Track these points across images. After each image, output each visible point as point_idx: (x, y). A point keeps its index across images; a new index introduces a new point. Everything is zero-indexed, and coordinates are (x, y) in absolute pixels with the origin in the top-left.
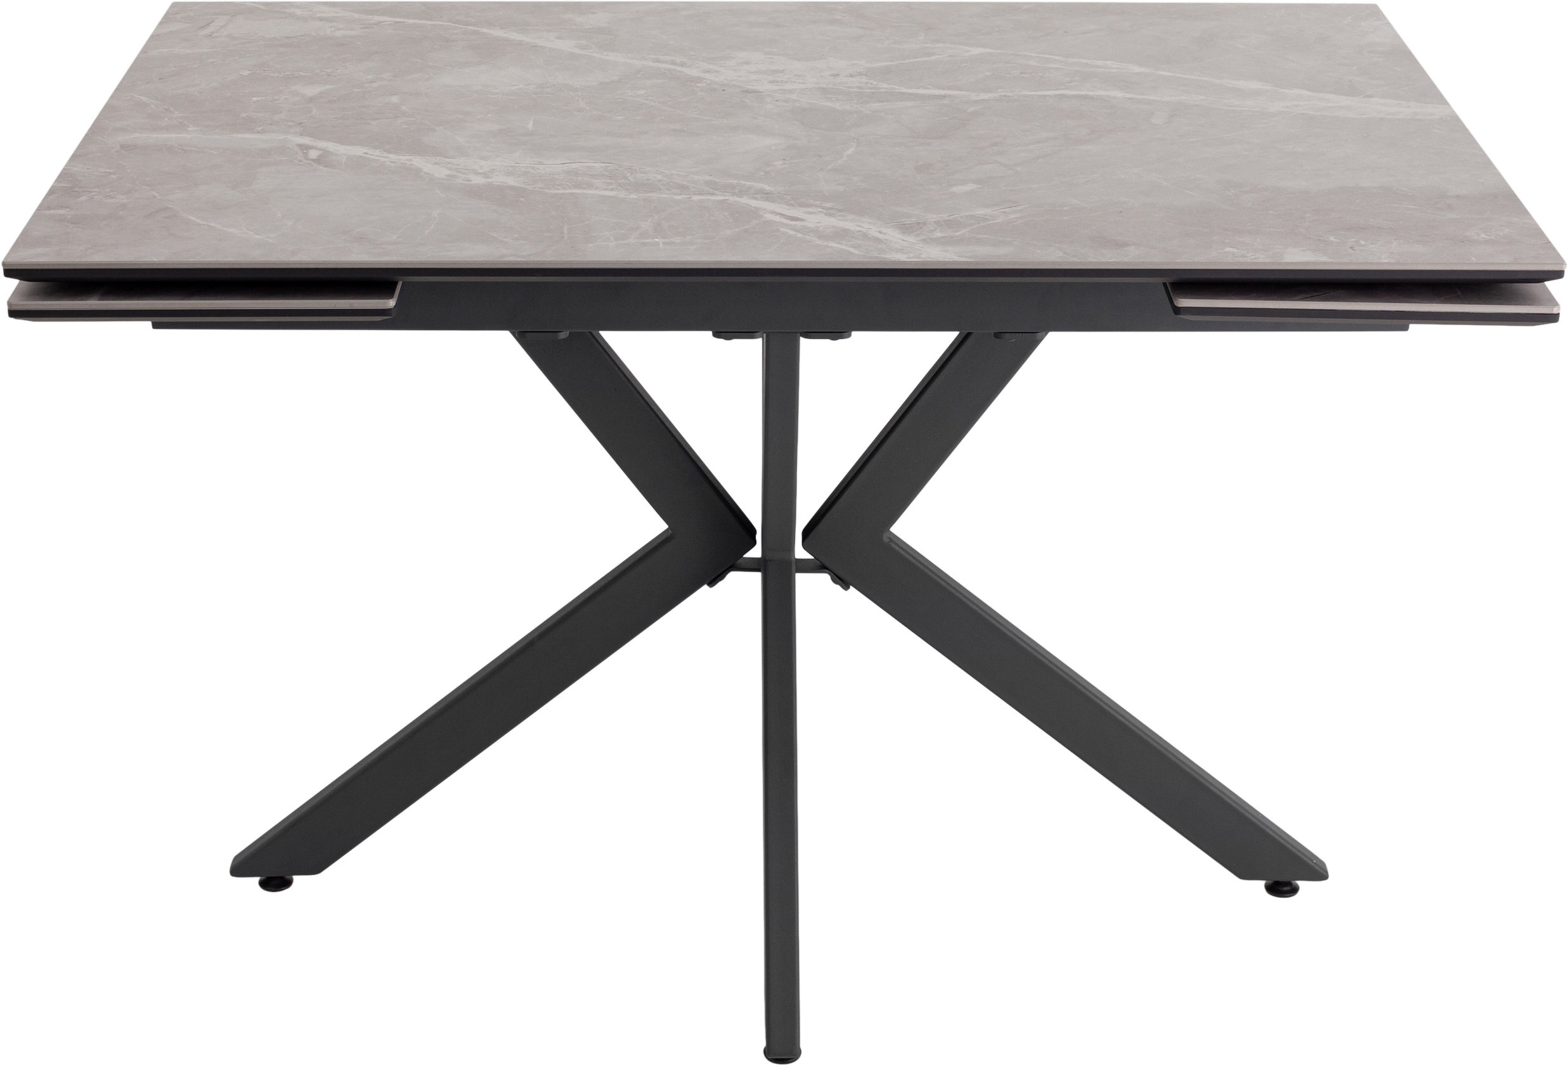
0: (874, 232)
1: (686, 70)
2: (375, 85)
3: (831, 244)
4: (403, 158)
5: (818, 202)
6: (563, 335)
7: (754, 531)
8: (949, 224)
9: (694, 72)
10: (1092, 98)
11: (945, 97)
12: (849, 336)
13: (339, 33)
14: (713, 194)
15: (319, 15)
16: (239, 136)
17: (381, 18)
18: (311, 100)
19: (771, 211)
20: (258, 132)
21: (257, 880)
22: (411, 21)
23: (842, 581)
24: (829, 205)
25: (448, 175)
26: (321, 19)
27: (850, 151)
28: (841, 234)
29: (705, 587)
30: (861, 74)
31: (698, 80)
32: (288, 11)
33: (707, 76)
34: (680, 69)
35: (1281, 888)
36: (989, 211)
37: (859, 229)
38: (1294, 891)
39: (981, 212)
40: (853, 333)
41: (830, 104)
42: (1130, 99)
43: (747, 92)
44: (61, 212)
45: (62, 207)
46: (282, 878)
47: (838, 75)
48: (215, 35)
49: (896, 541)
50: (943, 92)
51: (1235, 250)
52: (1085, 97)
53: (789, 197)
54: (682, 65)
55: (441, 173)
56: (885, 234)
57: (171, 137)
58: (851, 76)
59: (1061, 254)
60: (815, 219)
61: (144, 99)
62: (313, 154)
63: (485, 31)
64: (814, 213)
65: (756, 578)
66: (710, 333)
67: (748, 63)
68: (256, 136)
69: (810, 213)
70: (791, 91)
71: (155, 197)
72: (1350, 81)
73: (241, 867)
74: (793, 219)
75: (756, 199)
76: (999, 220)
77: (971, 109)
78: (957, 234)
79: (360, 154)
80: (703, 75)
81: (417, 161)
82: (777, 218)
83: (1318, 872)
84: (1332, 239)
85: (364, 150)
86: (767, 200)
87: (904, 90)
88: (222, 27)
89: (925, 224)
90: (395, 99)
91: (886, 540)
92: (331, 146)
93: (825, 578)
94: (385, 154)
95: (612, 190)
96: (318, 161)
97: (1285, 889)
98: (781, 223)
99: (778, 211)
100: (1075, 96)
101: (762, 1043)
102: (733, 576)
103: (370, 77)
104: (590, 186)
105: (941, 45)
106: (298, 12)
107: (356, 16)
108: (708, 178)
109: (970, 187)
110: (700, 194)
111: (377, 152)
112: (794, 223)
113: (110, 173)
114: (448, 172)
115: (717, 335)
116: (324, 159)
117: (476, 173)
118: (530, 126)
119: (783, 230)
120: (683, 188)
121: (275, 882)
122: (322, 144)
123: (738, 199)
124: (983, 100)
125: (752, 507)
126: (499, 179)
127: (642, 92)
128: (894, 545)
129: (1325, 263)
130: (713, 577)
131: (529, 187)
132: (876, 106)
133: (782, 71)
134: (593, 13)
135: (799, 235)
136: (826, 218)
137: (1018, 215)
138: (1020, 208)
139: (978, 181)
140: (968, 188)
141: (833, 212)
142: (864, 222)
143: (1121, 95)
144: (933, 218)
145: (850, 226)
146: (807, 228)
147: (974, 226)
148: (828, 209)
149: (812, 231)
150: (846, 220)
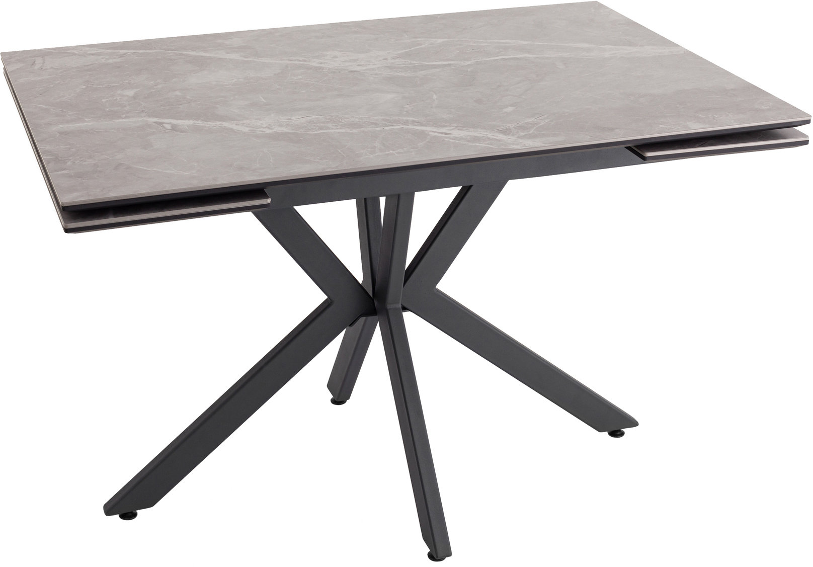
0: (491, 136)
1: (310, 64)
2: (159, 87)
4: (217, 124)
5: (448, 124)
8: (522, 128)
9: (315, 64)
11: (450, 65)
13: (110, 61)
14: (393, 126)
18: (134, 98)
19: (431, 131)
20: (125, 118)
21: (118, 516)
22: (141, 51)
26: (92, 54)
27: (435, 97)
28: (477, 139)
30: (397, 57)
31: (321, 68)
33: (323, 65)
35: (616, 433)
36: (532, 120)
37: (482, 135)
38: (622, 434)
41: (399, 74)
43: (352, 72)
45: (63, 169)
46: (131, 512)
47: (387, 59)
48: (44, 68)
49: (439, 291)
50: (446, 63)
53: (432, 123)
54: (305, 61)
55: (244, 129)
56: (497, 136)
57: (81, 125)
58: (394, 59)
60: (456, 133)
62: (167, 126)
63: (185, 53)
64: (452, 130)
67: (336, 57)
69: (450, 130)
70: (373, 69)
71: (108, 158)
73: (110, 509)
74: (445, 134)
75: (416, 125)
77: (469, 70)
79: (192, 124)
80: (321, 65)
81: (226, 124)
83: (633, 423)
86: (422, 125)
88: (43, 63)
90: (178, 93)
92: (172, 121)
94: (204, 123)
95: (341, 129)
97: (619, 433)
98: (442, 136)
99: (434, 130)
103: (152, 83)
104: (328, 128)
105: (420, 39)
108: (381, 117)
110: (386, 126)
112: (447, 136)
114: (247, 128)
116: (174, 128)
117: (263, 127)
118: (263, 100)
119: (447, 140)
120: (375, 124)
121: (129, 515)
122: (166, 121)
123: (408, 127)
124: (470, 65)
127: (300, 77)
128: (438, 294)
130: (352, 322)
132: (422, 73)
133: (358, 60)
135: (457, 142)
136: (460, 132)
137: (549, 120)
138: (545, 116)
139: (512, 105)
140: (510, 109)
141: (461, 128)
142: (481, 132)
143: (530, 56)
144: (511, 126)
145: (476, 134)
146: (457, 137)
147: (535, 128)
148: (456, 127)
149: (461, 139)
150: (471, 132)
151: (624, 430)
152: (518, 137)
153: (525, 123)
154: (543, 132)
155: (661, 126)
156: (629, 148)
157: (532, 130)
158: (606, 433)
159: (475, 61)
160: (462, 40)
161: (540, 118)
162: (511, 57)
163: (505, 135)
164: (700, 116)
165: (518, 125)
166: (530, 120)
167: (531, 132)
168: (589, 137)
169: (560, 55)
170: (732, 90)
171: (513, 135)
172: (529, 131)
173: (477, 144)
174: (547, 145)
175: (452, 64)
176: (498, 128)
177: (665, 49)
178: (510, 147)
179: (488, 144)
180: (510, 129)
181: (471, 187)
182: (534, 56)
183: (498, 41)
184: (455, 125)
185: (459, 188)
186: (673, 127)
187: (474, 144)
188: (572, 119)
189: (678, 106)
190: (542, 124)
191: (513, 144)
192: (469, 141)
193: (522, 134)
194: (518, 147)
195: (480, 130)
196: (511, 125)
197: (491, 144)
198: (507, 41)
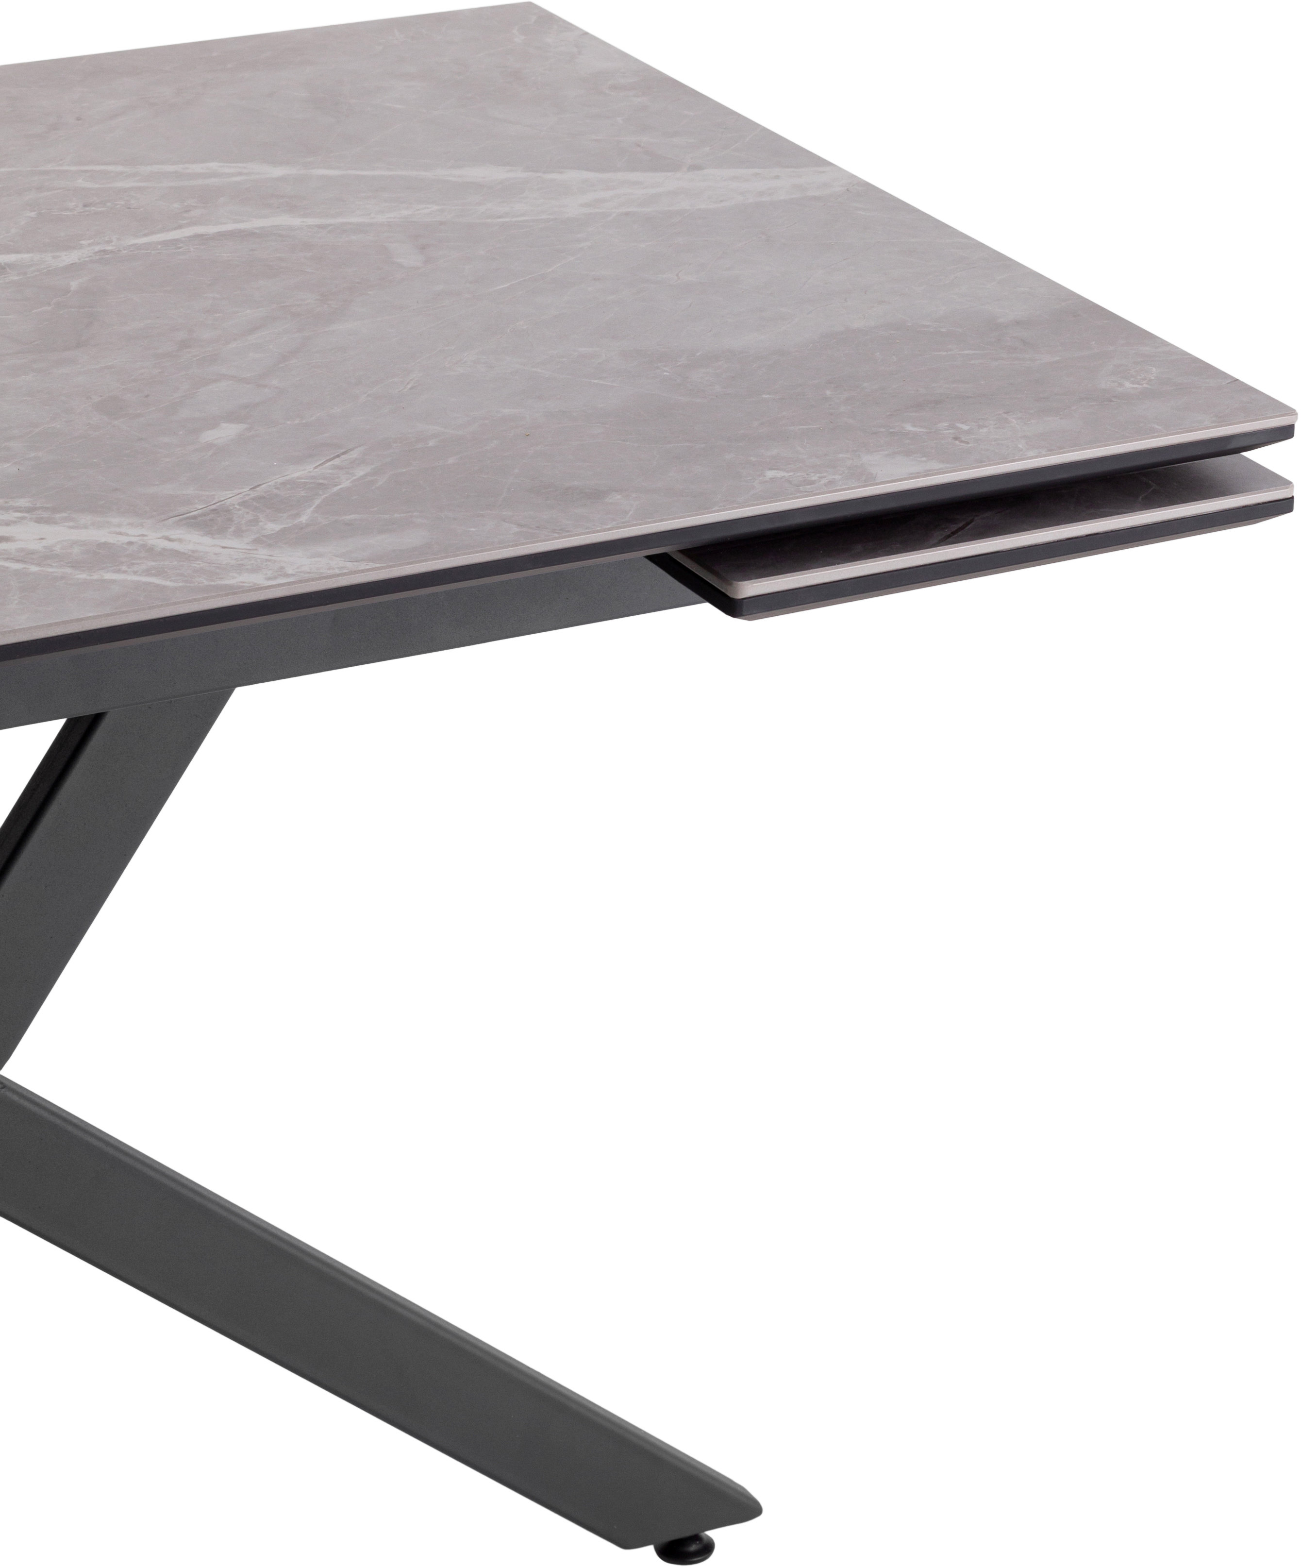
0: (155, 540)
8: (268, 504)
10: (254, 234)
11: (4, 266)
28: (107, 555)
35: (684, 1549)
36: (308, 470)
37: (126, 539)
52: (242, 235)
60: (30, 534)
64: (15, 522)
69: (9, 523)
77: (73, 285)
83: (742, 1507)
97: (693, 1548)
100: (223, 235)
109: (229, 430)
124: (75, 266)
135: (34, 569)
136: (45, 529)
137: (368, 469)
138: (354, 455)
139: (232, 417)
140: (227, 432)
141: (45, 515)
142: (119, 525)
143: (296, 221)
144: (229, 497)
145: (102, 536)
146: (32, 553)
147: (317, 502)
148: (29, 510)
149: (47, 557)
150: (85, 527)
151: (712, 1534)
152: (257, 541)
153: (284, 484)
154: (348, 517)
155: (770, 474)
156: (662, 561)
157: (309, 511)
158: (649, 1551)
159: (97, 248)
160: (49, 167)
161: (337, 461)
162: (230, 227)
163: (210, 533)
164: (909, 427)
165: (259, 491)
166: (297, 472)
167: (304, 519)
168: (516, 529)
169: (405, 213)
170: (1018, 323)
171: (239, 533)
172: (298, 515)
173: (108, 576)
174: (363, 566)
175: (11, 266)
176: (183, 509)
177: (777, 177)
178: (227, 582)
179: (148, 572)
180: (228, 511)
181: (96, 719)
182: (310, 221)
183: (178, 168)
184: (23, 502)
185: (55, 727)
186: (814, 477)
187: (96, 577)
188: (451, 461)
189: (828, 393)
190: (346, 484)
191: (239, 568)
192: (76, 565)
193: (272, 527)
194: (259, 579)
195: (116, 520)
196: (229, 494)
197: (160, 572)
198: (214, 165)
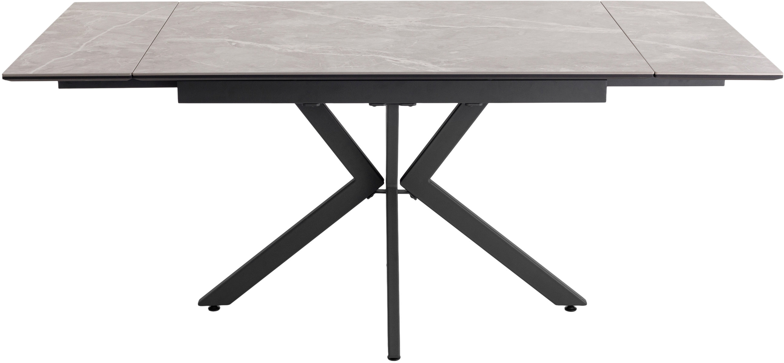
0: (423, 64)
1: (359, 20)
2: (253, 25)
3: (409, 67)
4: (264, 45)
5: (405, 56)
6: (318, 105)
7: (383, 180)
8: (448, 62)
9: (362, 21)
10: (498, 28)
11: (448, 27)
12: (416, 105)
13: (238, 10)
14: (369, 54)
15: (231, 5)
16: (208, 39)
17: (253, 6)
18: (231, 29)
19: (388, 59)
20: (214, 38)
21: (207, 307)
22: (263, 7)
23: (414, 196)
24: (409, 57)
25: (279, 50)
26: (232, 6)
27: (415, 43)
28: (413, 65)
29: (366, 199)
30: (419, 21)
31: (365, 23)
32: (220, 4)
33: (367, 22)
34: (357, 20)
35: (570, 308)
36: (462, 59)
37: (418, 63)
38: (575, 309)
39: (459, 59)
40: (417, 104)
41: (409, 30)
42: (511, 28)
43: (380, 26)
44: (151, 60)
45: (149, 59)
47: (411, 22)
48: (195, 11)
49: (433, 182)
50: (448, 26)
51: (544, 69)
52: (496, 27)
53: (395, 55)
54: (358, 19)
55: (277, 49)
56: (427, 65)
57: (185, 39)
58: (416, 22)
59: (486, 70)
60: (403, 61)
61: (174, 29)
62: (234, 44)
63: (289, 9)
64: (403, 59)
65: (384, 195)
66: (368, 104)
67: (380, 18)
68: (214, 39)
69: (402, 59)
70: (395, 26)
71: (181, 56)
72: (588, 23)
73: (202, 302)
74: (396, 61)
75: (384, 55)
76: (466, 61)
77: (457, 31)
78: (451, 65)
80: (365, 22)
81: (269, 46)
82: (391, 61)
83: (583, 303)
84: (576, 66)
85: (250, 43)
86: (388, 56)
87: (434, 26)
88: (198, 9)
89: (440, 62)
90: (260, 29)
91: (429, 181)
92: (239, 42)
93: (408, 195)
94: (258, 44)
95: (335, 53)
96: (235, 46)
97: (572, 308)
98: (392, 62)
99: (393, 59)
100: (493, 27)
101: (387, 354)
102: (376, 195)
103: (251, 23)
104: (328, 52)
105: (447, 13)
106: (224, 4)
107: (244, 5)
108: (367, 50)
109: (456, 52)
110: (365, 54)
111: (255, 43)
112: (397, 62)
113: (165, 49)
114: (279, 49)
115: (370, 104)
116: (237, 45)
117: (289, 49)
118: (307, 36)
119: (393, 64)
120: (359, 53)
121: (215, 308)
122: (235, 41)
123: (378, 56)
124: (461, 29)
125: (382, 171)
126: (297, 50)
127: (345, 26)
128: (432, 184)
129: (573, 72)
130: (369, 195)
131: (307, 53)
132: (424, 30)
133: (393, 20)
134: (327, 4)
145: (415, 63)
151: (576, 306)
158: (563, 307)
187: (407, 67)
